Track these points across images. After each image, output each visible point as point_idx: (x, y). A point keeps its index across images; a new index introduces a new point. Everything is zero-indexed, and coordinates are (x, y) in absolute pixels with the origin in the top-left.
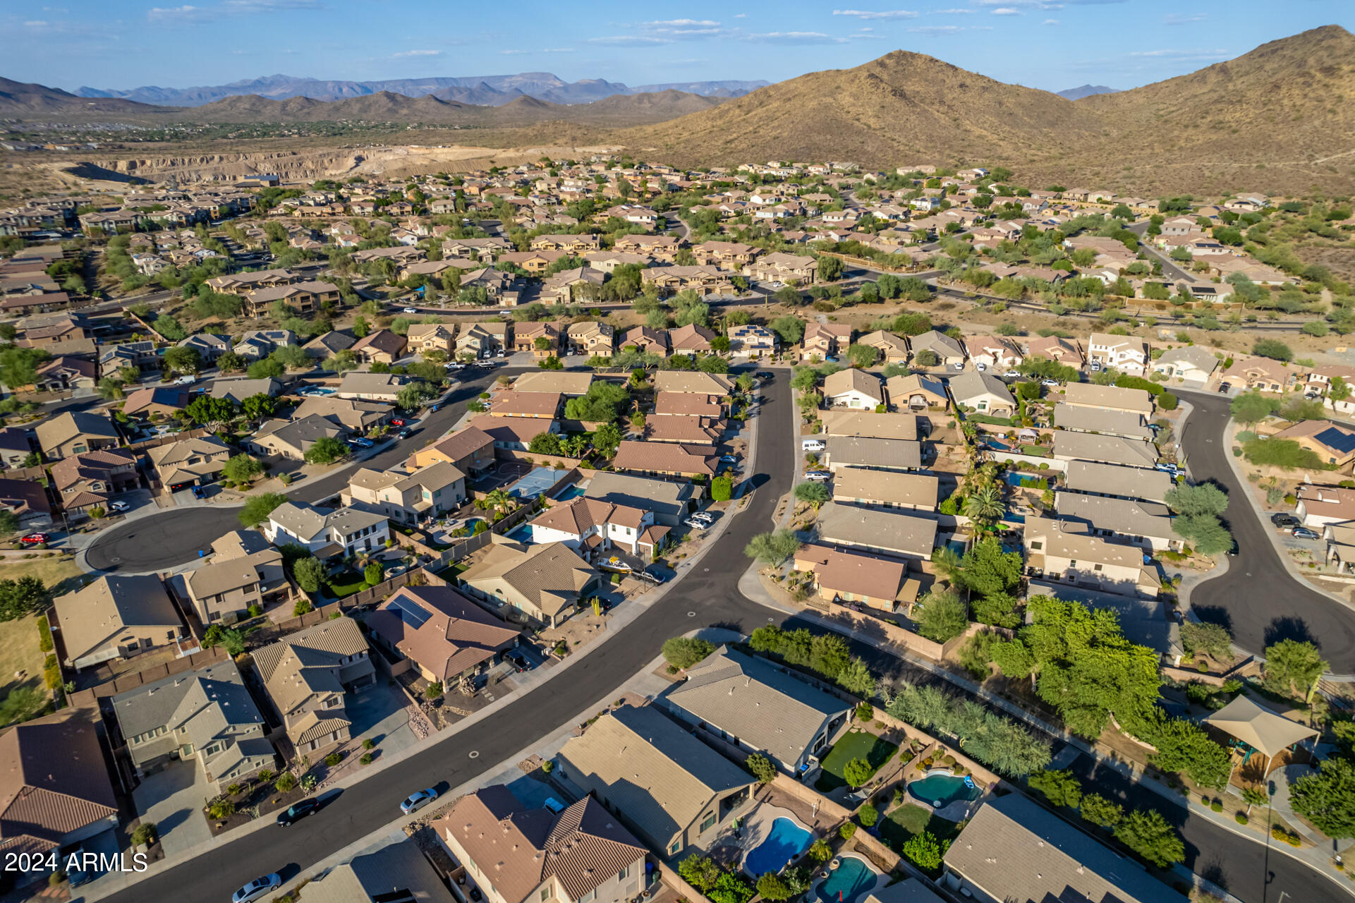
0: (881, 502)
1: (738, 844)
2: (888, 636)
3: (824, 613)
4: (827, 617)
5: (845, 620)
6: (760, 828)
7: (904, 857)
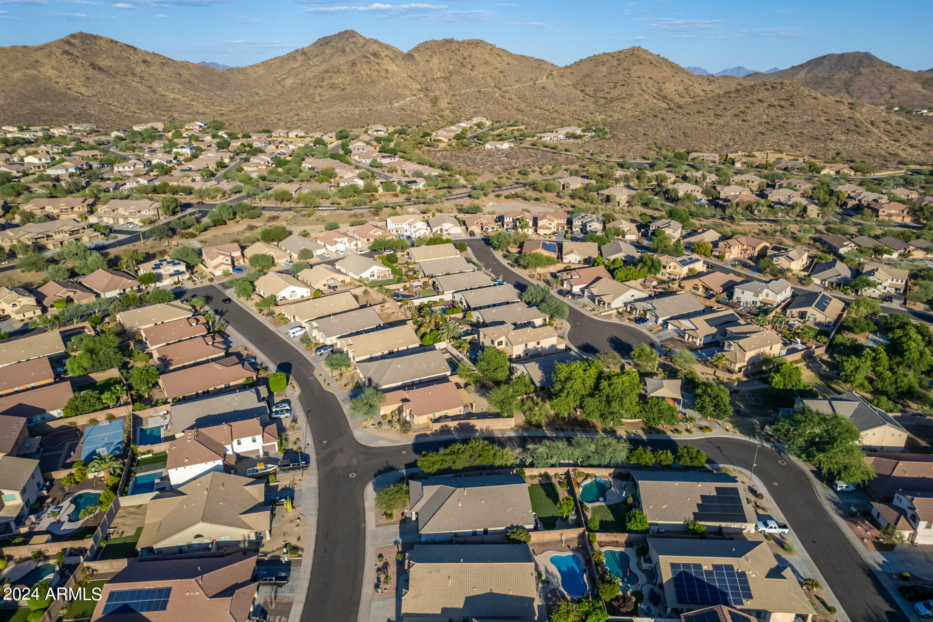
0: (386, 352)
1: (551, 587)
2: (477, 428)
3: (429, 432)
4: (432, 434)
5: (445, 430)
6: (550, 570)
7: (629, 531)
